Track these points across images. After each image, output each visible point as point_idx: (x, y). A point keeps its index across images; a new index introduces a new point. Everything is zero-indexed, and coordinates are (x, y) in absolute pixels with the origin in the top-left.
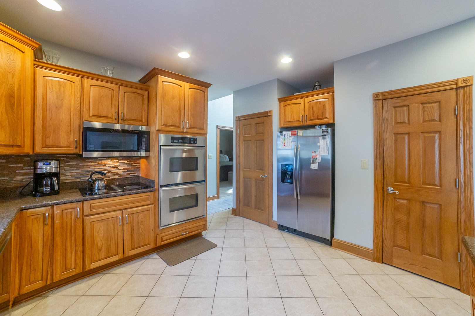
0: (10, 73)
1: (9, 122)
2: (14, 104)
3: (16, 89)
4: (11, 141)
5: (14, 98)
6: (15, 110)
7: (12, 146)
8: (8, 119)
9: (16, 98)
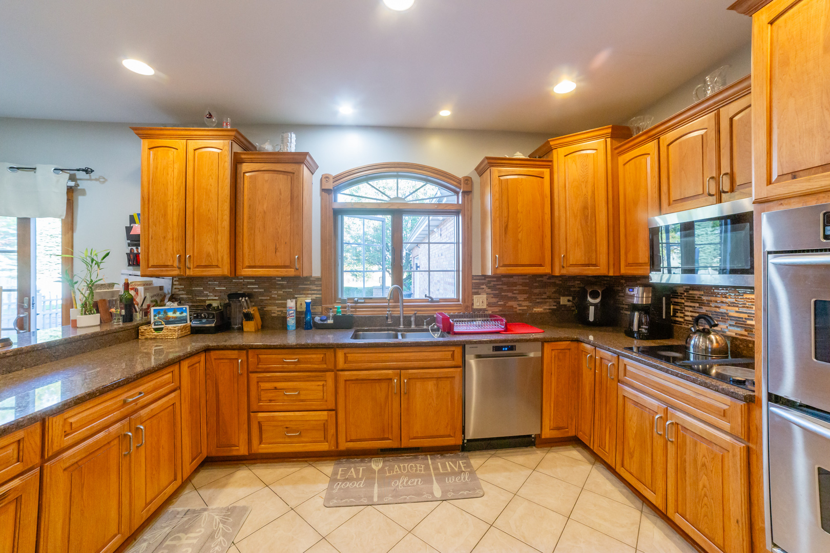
0: (583, 182)
1: (584, 238)
2: (588, 216)
3: (589, 198)
4: (587, 259)
5: (588, 209)
6: (589, 222)
7: (588, 265)
8: (583, 235)
9: (589, 208)
